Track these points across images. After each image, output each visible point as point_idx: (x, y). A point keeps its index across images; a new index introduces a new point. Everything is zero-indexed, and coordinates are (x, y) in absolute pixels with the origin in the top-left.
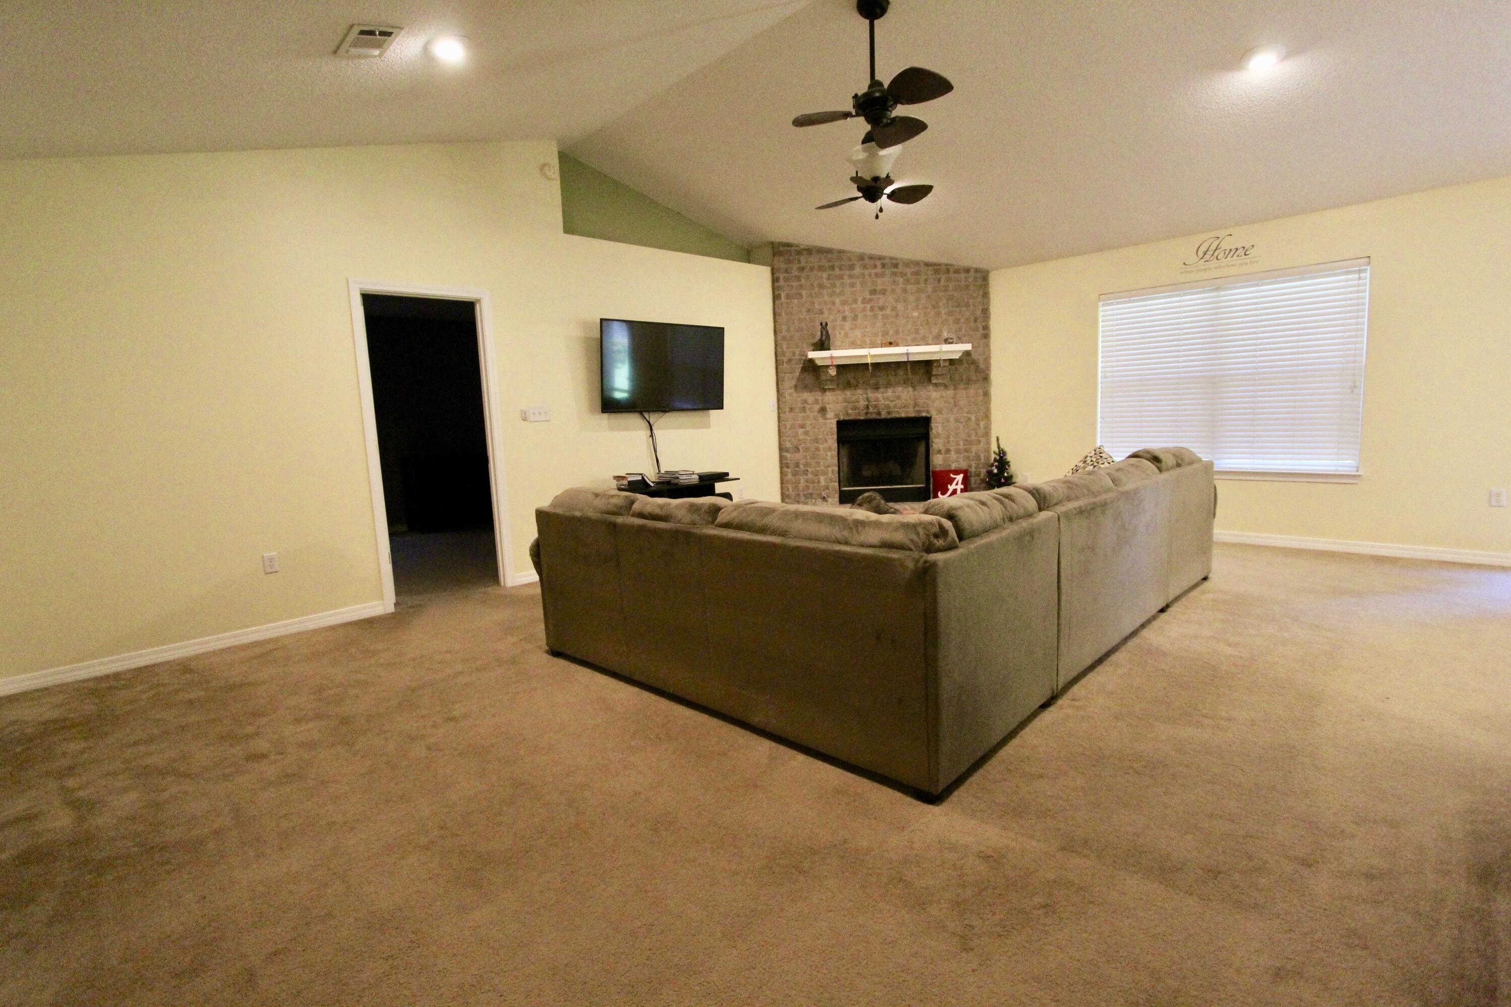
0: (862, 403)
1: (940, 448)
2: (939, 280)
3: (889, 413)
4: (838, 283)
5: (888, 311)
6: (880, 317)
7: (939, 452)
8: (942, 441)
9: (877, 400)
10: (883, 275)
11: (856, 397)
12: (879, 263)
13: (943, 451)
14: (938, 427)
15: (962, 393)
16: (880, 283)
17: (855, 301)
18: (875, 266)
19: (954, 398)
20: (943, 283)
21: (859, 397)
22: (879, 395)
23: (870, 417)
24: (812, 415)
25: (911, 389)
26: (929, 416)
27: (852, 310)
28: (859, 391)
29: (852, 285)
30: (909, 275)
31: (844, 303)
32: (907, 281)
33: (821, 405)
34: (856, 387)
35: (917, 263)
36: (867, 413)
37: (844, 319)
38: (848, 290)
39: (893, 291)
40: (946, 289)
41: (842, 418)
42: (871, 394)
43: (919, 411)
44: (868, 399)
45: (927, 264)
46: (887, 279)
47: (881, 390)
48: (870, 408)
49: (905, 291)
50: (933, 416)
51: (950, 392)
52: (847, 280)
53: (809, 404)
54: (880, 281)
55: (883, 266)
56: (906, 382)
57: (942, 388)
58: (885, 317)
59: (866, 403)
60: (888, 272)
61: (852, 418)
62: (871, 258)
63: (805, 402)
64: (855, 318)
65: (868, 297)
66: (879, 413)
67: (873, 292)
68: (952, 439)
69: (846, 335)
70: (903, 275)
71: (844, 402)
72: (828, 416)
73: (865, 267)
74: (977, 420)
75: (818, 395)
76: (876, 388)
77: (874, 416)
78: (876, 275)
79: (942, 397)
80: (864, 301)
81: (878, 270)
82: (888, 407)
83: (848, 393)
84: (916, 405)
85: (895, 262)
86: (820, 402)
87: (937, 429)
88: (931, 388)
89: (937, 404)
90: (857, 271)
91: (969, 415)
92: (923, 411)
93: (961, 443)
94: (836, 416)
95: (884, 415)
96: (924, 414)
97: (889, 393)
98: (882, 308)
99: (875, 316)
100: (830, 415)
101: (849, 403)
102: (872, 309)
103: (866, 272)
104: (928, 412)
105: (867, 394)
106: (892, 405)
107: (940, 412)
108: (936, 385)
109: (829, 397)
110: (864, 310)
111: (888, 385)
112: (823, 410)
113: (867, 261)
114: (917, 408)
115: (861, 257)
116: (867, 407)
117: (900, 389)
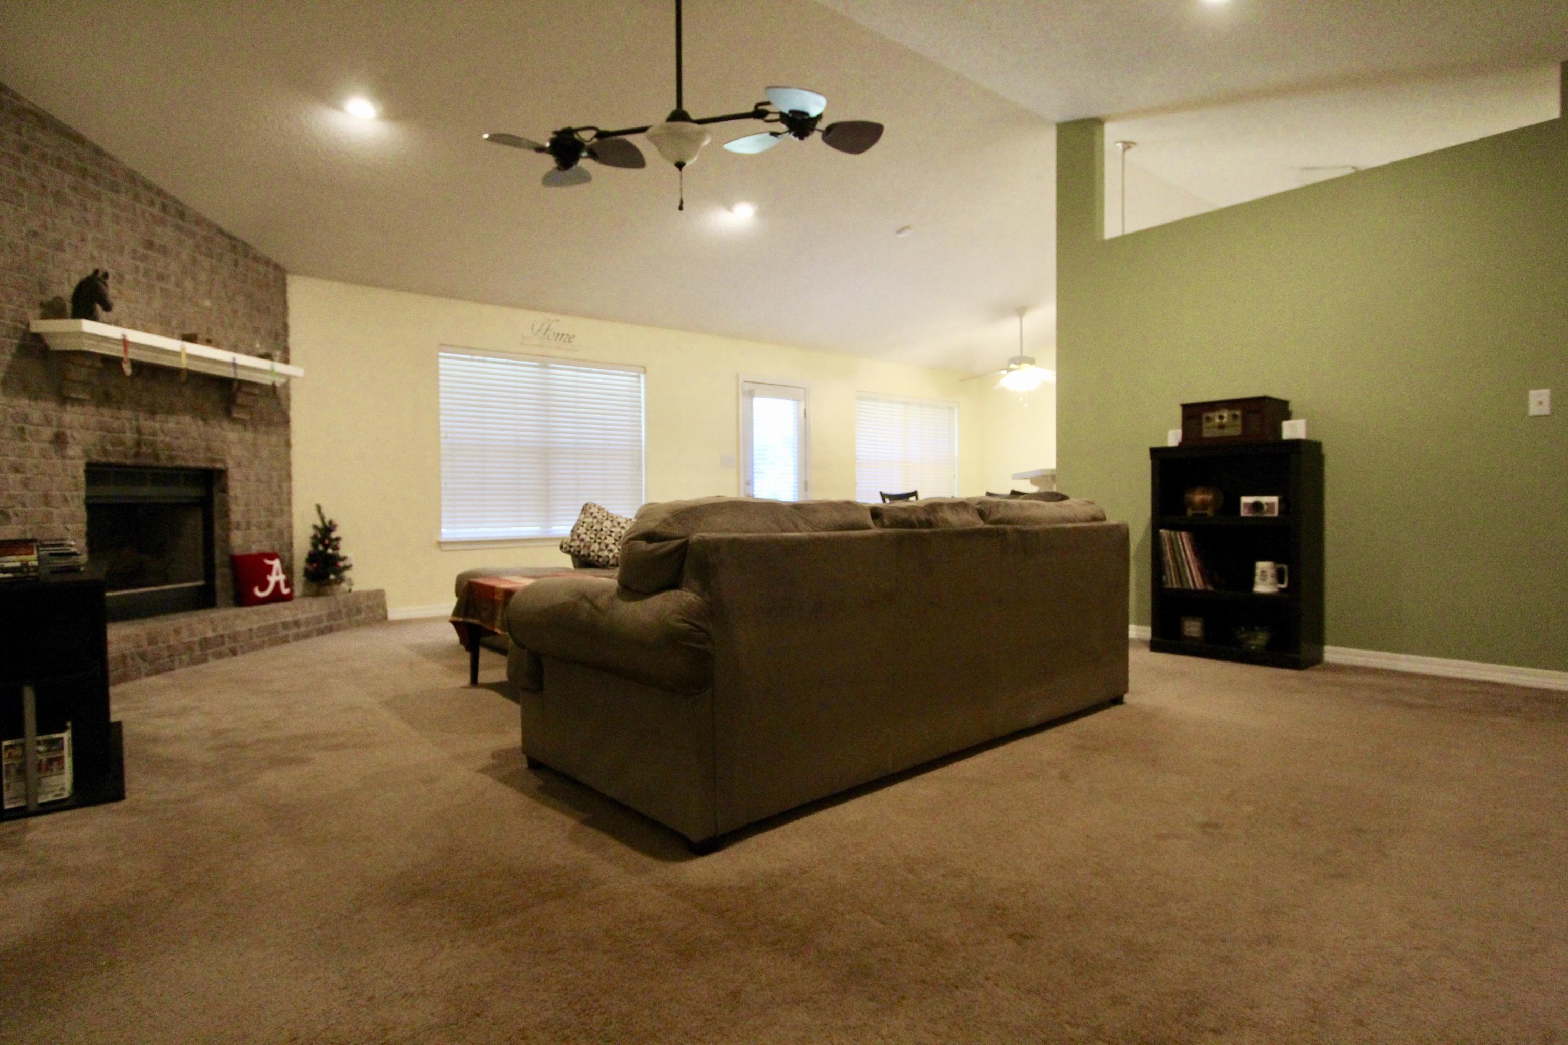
0: (129, 437)
1: (239, 520)
3: (171, 458)
7: (238, 527)
8: (240, 508)
9: (153, 432)
11: (120, 422)
12: (157, 200)
13: (243, 525)
15: (262, 439)
18: (153, 203)
19: (254, 444)
20: (240, 268)
21: (124, 425)
22: (156, 425)
23: (142, 461)
24: (36, 446)
25: (201, 423)
26: (224, 468)
28: (126, 414)
30: (199, 239)
33: (55, 430)
34: (119, 405)
36: (137, 455)
39: (177, 255)
40: (244, 279)
41: (95, 457)
42: (143, 421)
43: (214, 461)
44: (139, 431)
47: (158, 417)
48: (143, 445)
49: (194, 262)
50: (229, 470)
51: (249, 435)
53: (32, 424)
54: (158, 229)
56: (195, 410)
57: (241, 427)
58: (166, 293)
59: (137, 436)
60: (170, 219)
61: (112, 460)
63: (26, 419)
64: (120, 280)
66: (157, 457)
67: (149, 245)
68: (252, 506)
70: (192, 234)
71: (101, 429)
72: (70, 452)
73: (136, 196)
74: (280, 480)
75: (51, 406)
76: (153, 413)
77: (151, 462)
79: (240, 440)
80: (135, 255)
81: (156, 210)
82: (169, 446)
83: (107, 414)
84: (208, 449)
85: (179, 207)
86: (55, 423)
87: (235, 489)
88: (226, 424)
89: (234, 450)
90: (125, 197)
92: (217, 460)
93: (263, 513)
94: (86, 453)
95: (164, 461)
96: (219, 466)
97: (171, 423)
98: (161, 278)
99: (151, 287)
100: (74, 450)
101: (109, 432)
102: (146, 272)
104: (222, 461)
105: (137, 419)
107: (238, 463)
108: (234, 421)
109: (73, 416)
111: (171, 410)
112: (60, 440)
113: (140, 187)
114: (209, 455)
115: (132, 178)
116: (138, 443)
117: (187, 419)
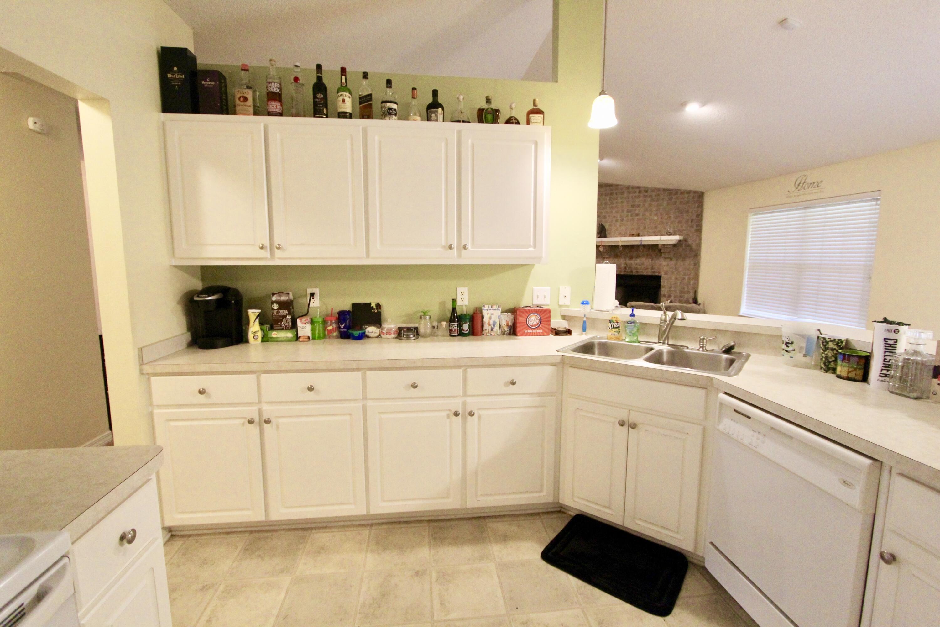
1: (665, 293)
2: (671, 199)
3: (637, 272)
4: (615, 201)
5: (641, 217)
6: (636, 220)
8: (666, 290)
9: (631, 264)
10: (639, 197)
11: (620, 262)
12: (637, 191)
13: (667, 296)
14: (665, 281)
15: (680, 263)
16: (637, 201)
17: (623, 211)
18: (635, 192)
19: (675, 266)
20: (673, 200)
22: (632, 262)
23: (626, 273)
25: (650, 260)
26: (660, 275)
27: (621, 216)
28: (622, 260)
29: (622, 202)
30: (654, 197)
31: (617, 212)
32: (653, 200)
35: (659, 190)
36: (625, 271)
37: (617, 221)
38: (620, 205)
39: (644, 205)
40: (675, 203)
42: (628, 262)
43: (654, 272)
44: (626, 264)
45: (664, 190)
46: (641, 199)
47: (633, 259)
48: (627, 268)
49: (650, 205)
50: (662, 276)
51: (673, 262)
52: (619, 200)
54: (637, 200)
55: (640, 192)
56: (647, 256)
57: (668, 260)
58: (639, 220)
59: (625, 266)
60: (642, 195)
62: (633, 188)
64: (622, 220)
65: (630, 209)
66: (632, 272)
67: (633, 206)
68: (673, 289)
69: (617, 229)
70: (651, 196)
73: (630, 193)
74: (689, 279)
76: (631, 258)
78: (635, 197)
79: (668, 265)
80: (628, 211)
81: (637, 194)
82: (636, 268)
84: (652, 268)
85: (646, 189)
87: (664, 283)
88: (662, 260)
89: (665, 269)
90: (626, 195)
91: (684, 276)
92: (656, 272)
93: (678, 292)
95: (634, 273)
96: (657, 274)
97: (638, 261)
98: (637, 215)
99: (633, 219)
102: (631, 215)
103: (631, 195)
104: (659, 272)
105: (626, 261)
106: (639, 267)
107: (666, 273)
108: (665, 258)
110: (627, 216)
111: (638, 257)
113: (631, 190)
114: (653, 270)
115: (628, 188)
116: (625, 268)
117: (644, 259)
